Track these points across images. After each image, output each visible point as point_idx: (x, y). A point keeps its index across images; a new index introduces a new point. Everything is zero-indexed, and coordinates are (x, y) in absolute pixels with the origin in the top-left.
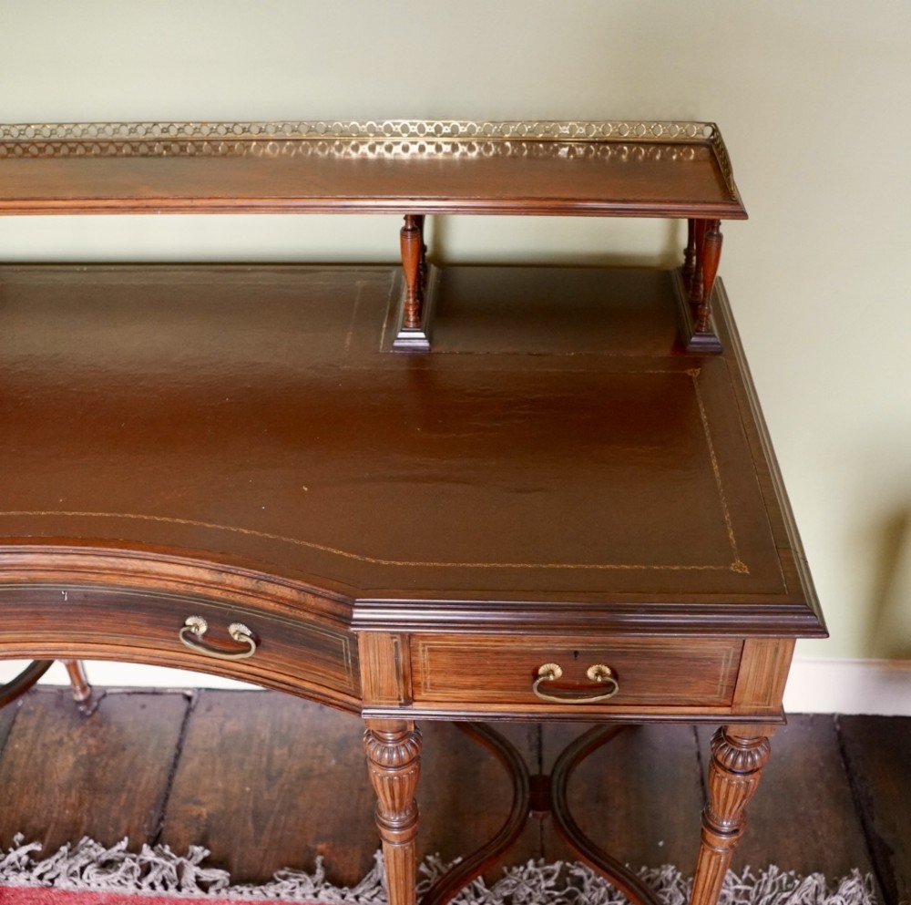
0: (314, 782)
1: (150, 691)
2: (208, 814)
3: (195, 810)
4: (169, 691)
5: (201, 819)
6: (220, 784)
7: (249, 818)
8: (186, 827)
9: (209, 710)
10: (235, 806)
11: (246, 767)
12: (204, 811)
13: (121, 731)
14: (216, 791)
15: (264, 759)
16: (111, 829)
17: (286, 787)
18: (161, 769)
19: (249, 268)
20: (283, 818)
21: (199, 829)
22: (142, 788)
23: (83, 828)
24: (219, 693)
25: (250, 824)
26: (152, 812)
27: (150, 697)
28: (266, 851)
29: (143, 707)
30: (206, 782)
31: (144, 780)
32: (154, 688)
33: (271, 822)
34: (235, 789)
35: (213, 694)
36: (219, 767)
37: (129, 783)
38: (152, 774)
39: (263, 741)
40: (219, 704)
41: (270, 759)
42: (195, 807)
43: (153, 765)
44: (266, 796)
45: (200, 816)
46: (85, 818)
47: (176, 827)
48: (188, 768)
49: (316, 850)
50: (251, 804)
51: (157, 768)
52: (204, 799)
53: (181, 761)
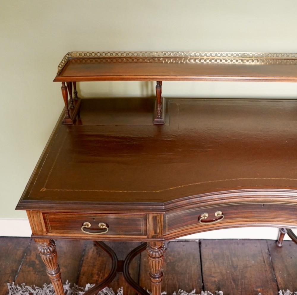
0: (249, 269)
1: (185, 240)
2: (218, 280)
3: (213, 279)
4: (191, 240)
5: (216, 282)
6: (218, 271)
7: (232, 281)
8: (212, 285)
9: (206, 246)
10: (226, 278)
11: (225, 265)
12: (216, 279)
13: (179, 254)
14: (218, 272)
15: (230, 262)
16: (187, 287)
17: (241, 271)
18: (197, 266)
19: (260, 100)
20: (243, 281)
21: (216, 286)
22: (193, 272)
23: (177, 287)
24: (207, 241)
25: (233, 283)
26: (199, 280)
27: (185, 242)
28: (241, 292)
29: (184, 246)
30: (213, 270)
31: (193, 269)
32: (186, 239)
33: (240, 283)
34: (224, 272)
35: (206, 241)
36: (216, 265)
37: (188, 271)
38: (195, 268)
39: (228, 256)
40: (209, 244)
41: (232, 262)
42: (213, 278)
43: (194, 265)
44: (235, 274)
45: (215, 281)
46: (177, 283)
47: (208, 285)
48: (206, 265)
49: (257, 291)
50: (231, 277)
51: (196, 266)
52: (215, 275)
53: (203, 264)
